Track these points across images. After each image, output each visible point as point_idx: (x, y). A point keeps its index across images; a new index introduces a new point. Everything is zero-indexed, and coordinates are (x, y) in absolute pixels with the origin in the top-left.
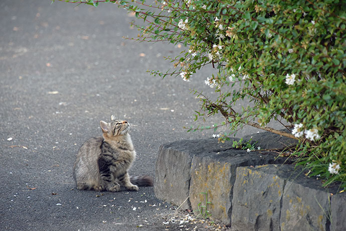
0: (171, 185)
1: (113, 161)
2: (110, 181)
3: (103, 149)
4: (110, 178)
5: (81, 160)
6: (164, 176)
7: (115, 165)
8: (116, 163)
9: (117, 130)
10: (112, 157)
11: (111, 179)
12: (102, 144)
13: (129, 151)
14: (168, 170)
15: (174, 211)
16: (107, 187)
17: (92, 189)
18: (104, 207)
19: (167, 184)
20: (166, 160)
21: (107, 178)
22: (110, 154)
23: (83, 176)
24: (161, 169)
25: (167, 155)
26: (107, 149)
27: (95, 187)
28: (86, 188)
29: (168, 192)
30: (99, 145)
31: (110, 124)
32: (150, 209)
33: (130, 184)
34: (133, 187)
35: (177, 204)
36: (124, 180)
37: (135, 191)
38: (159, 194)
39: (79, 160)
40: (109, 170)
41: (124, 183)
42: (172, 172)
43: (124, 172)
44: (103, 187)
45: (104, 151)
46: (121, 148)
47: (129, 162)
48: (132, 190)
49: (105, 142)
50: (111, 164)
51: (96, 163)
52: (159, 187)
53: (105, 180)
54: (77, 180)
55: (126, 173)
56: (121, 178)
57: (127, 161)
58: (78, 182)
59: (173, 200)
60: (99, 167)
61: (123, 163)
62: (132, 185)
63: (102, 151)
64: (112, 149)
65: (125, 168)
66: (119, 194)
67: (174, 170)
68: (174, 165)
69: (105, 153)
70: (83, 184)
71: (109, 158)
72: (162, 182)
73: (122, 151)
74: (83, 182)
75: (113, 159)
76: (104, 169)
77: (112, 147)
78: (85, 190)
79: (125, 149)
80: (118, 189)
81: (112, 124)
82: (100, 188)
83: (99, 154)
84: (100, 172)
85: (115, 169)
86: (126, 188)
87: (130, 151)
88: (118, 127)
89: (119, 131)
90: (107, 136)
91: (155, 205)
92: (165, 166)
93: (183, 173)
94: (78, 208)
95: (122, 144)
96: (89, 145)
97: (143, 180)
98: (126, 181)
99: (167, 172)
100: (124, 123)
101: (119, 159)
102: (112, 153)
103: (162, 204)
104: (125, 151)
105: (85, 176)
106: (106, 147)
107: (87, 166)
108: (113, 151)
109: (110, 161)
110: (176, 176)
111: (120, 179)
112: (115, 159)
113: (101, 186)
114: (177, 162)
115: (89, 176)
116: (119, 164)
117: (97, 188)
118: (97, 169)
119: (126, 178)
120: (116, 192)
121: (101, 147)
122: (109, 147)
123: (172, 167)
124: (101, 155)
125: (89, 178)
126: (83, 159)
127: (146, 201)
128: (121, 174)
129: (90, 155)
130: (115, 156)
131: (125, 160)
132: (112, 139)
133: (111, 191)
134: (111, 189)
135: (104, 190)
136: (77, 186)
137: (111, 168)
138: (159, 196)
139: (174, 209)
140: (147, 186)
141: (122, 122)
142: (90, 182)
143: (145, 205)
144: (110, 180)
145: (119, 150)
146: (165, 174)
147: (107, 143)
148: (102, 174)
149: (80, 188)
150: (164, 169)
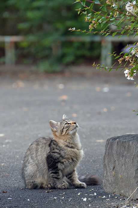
0: (120, 176)
1: (61, 158)
2: (59, 179)
3: (52, 147)
4: (58, 175)
5: (30, 159)
6: (112, 168)
7: (63, 163)
8: (63, 160)
9: (65, 130)
10: (60, 154)
11: (60, 177)
12: (51, 143)
13: (76, 150)
14: (117, 162)
15: (124, 201)
16: (56, 184)
17: (42, 188)
18: (55, 199)
19: (116, 176)
20: (114, 152)
21: (55, 175)
22: (58, 151)
23: (32, 175)
24: (109, 162)
25: (115, 147)
26: (55, 146)
27: (44, 186)
28: (35, 187)
29: (117, 184)
30: (48, 144)
31: (59, 123)
32: (100, 200)
33: (78, 182)
34: (81, 184)
35: (127, 195)
36: (72, 178)
37: (83, 188)
38: (108, 188)
39: (28, 159)
40: (57, 167)
41: (72, 180)
42: (120, 163)
43: (71, 170)
44: (52, 185)
45: (52, 149)
46: (67, 146)
47: (76, 160)
48: (80, 187)
49: (54, 140)
50: (59, 162)
51: (45, 161)
52: (108, 180)
53: (54, 177)
54: (26, 179)
55: (74, 171)
56: (70, 176)
57: (75, 159)
58: (27, 182)
59: (122, 192)
60: (48, 165)
61: (71, 161)
62: (80, 183)
63: (51, 149)
64: (59, 147)
65: (72, 166)
66: (68, 191)
67: (123, 161)
68: (123, 156)
69: (53, 151)
70: (33, 182)
71: (57, 155)
72: (110, 175)
73: (69, 149)
74: (32, 181)
75: (61, 156)
76: (52, 167)
77: (59, 145)
78: (34, 189)
79: (72, 147)
80: (66, 186)
81: (61, 123)
82: (49, 186)
83: (48, 152)
84: (48, 170)
85: (63, 167)
86: (74, 185)
87: (78, 149)
88: (67, 127)
89: (67, 130)
90: (55, 135)
91: (104, 197)
92: (114, 158)
93: (133, 162)
94: (29, 200)
95: (69, 143)
96: (38, 145)
97: (90, 179)
98: (75, 179)
99: (115, 163)
100: (73, 123)
101: (66, 156)
102: (60, 151)
103: (111, 196)
104: (73, 150)
105: (34, 174)
106: (54, 144)
107: (37, 165)
108: (61, 149)
109: (58, 158)
110: (125, 166)
111: (68, 177)
112: (62, 157)
113: (50, 184)
114: (126, 152)
115: (38, 174)
116: (67, 161)
117: (46, 186)
118: (46, 167)
119: (74, 176)
120: (65, 189)
121: (50, 145)
122: (57, 144)
123: (121, 157)
124: (49, 152)
125: (38, 176)
126: (32, 158)
127: (95, 194)
128: (69, 172)
129: (39, 153)
130: (62, 153)
131: (72, 157)
132: (60, 138)
133: (60, 189)
134: (59, 186)
135: (54, 188)
136: (26, 186)
137: (60, 166)
138: (108, 190)
139: (125, 200)
140: (94, 185)
141: (71, 122)
142: (39, 180)
143: (95, 197)
144: (58, 177)
145: (66, 148)
146: (113, 166)
147: (55, 141)
148: (51, 172)
149: (30, 187)
150: (113, 161)
